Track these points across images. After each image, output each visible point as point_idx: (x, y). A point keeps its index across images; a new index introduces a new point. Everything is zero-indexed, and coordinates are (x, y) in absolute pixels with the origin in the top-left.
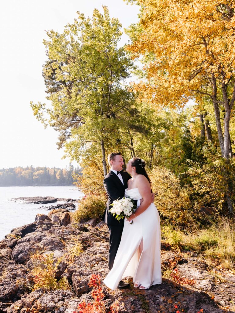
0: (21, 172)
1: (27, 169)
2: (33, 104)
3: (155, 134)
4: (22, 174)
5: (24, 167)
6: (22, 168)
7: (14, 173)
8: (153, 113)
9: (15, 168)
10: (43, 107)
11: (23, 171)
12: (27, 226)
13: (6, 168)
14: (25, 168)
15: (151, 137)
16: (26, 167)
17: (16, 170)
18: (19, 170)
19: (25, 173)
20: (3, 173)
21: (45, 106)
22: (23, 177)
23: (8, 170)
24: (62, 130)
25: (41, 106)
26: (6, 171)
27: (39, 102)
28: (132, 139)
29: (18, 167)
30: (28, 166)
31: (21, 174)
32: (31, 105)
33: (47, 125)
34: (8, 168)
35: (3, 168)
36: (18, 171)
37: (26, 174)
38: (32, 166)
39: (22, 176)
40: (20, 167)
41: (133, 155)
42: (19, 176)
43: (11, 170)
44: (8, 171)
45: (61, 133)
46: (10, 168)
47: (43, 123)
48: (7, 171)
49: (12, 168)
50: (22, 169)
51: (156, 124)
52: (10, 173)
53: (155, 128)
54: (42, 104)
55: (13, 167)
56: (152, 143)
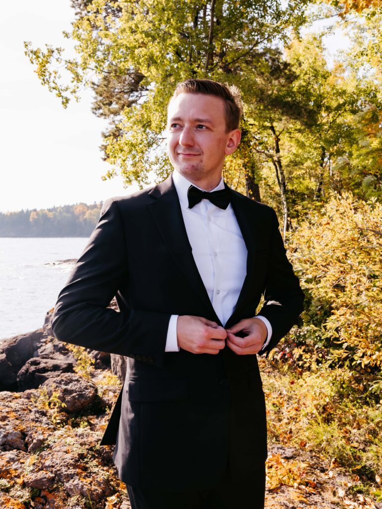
0: (84, 213)
1: (95, 206)
2: (30, 48)
3: (330, 127)
4: (87, 216)
5: (88, 204)
6: (86, 205)
7: (73, 213)
8: (325, 78)
9: (74, 205)
10: (55, 54)
11: (88, 210)
12: (21, 337)
13: (58, 206)
14: (91, 206)
15: (320, 135)
16: (93, 203)
17: (76, 208)
18: (81, 209)
19: (91, 214)
20: (55, 214)
21: (61, 53)
22: (88, 221)
23: (62, 208)
24: (112, 116)
25: (53, 52)
26: (58, 210)
27: (46, 45)
28: (278, 140)
29: (78, 204)
30: (95, 202)
31: (83, 217)
32: (25, 50)
33: (67, 100)
34: (62, 206)
35: (54, 207)
36: (80, 211)
37: (92, 216)
38: (102, 202)
39: (85, 220)
40: (82, 204)
41: (279, 175)
42: (81, 219)
43: (68, 209)
44: (62, 211)
45: (110, 124)
46: (65, 206)
47: (60, 95)
48: (60, 211)
49: (69, 206)
50: (85, 207)
51: (334, 104)
52: (65, 214)
53: (331, 115)
54: (54, 49)
55: (71, 204)
56: (324, 149)
